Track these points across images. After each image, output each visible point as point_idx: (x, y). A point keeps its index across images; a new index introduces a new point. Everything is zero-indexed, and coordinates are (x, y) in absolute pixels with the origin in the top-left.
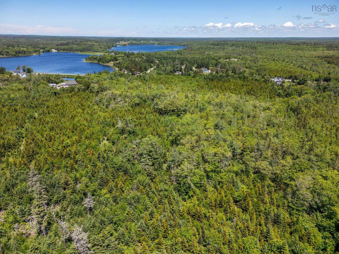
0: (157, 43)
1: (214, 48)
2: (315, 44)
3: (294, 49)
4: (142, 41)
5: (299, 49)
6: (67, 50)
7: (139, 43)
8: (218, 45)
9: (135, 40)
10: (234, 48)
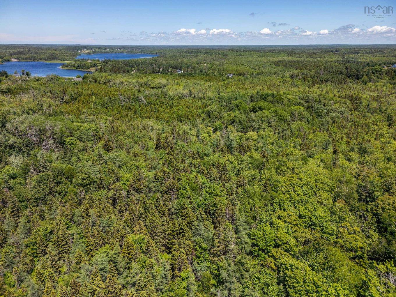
0: (126, 51)
1: (187, 56)
2: (279, 51)
3: (260, 56)
4: (108, 50)
5: (264, 56)
6: (30, 59)
7: (105, 51)
8: (191, 53)
9: (99, 48)
10: (207, 55)
